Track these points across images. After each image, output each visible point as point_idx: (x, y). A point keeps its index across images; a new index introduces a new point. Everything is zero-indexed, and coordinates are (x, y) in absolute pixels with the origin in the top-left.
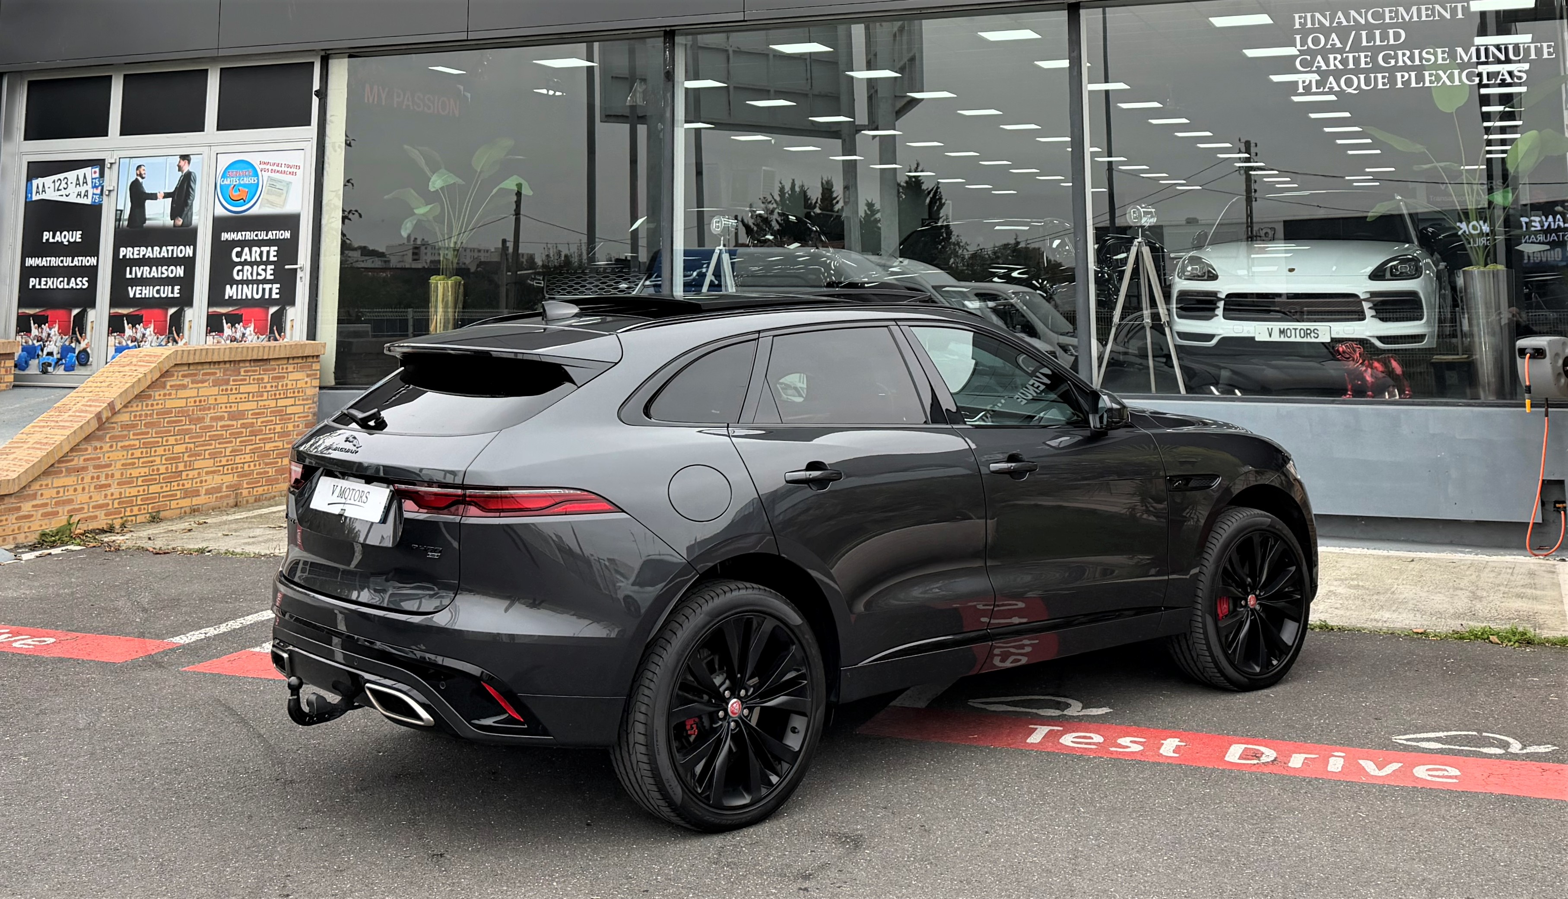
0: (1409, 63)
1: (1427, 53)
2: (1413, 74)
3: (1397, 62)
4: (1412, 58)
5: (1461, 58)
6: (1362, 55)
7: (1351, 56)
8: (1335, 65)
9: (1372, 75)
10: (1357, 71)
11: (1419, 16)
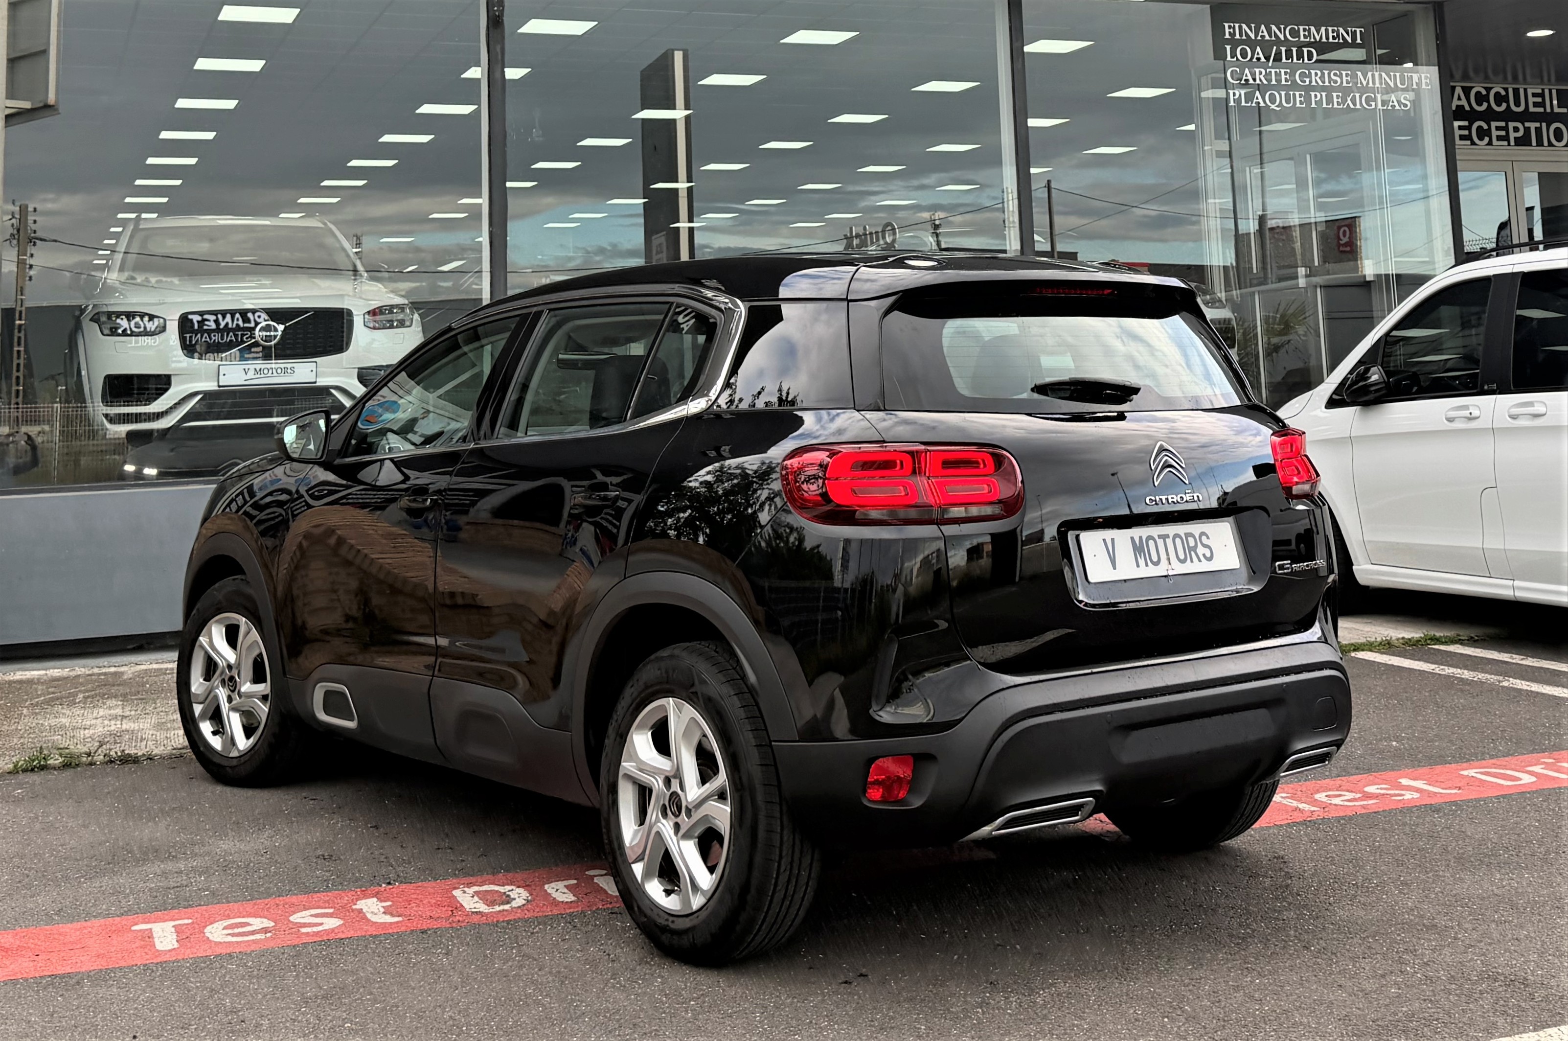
0: (1321, 84)
1: (1335, 75)
2: (1324, 94)
3: (1311, 82)
4: (1322, 77)
5: (1361, 83)
6: (1283, 71)
7: (1273, 71)
8: (1261, 80)
9: (1291, 93)
10: (1279, 87)
11: (1327, 38)
